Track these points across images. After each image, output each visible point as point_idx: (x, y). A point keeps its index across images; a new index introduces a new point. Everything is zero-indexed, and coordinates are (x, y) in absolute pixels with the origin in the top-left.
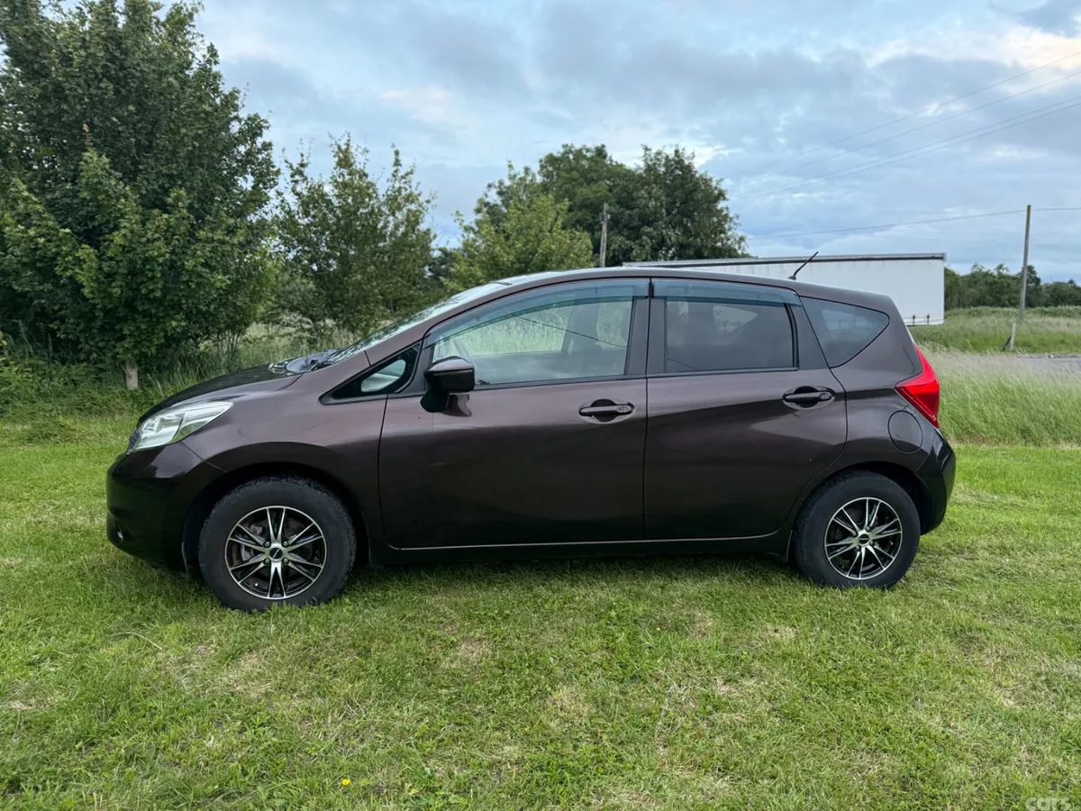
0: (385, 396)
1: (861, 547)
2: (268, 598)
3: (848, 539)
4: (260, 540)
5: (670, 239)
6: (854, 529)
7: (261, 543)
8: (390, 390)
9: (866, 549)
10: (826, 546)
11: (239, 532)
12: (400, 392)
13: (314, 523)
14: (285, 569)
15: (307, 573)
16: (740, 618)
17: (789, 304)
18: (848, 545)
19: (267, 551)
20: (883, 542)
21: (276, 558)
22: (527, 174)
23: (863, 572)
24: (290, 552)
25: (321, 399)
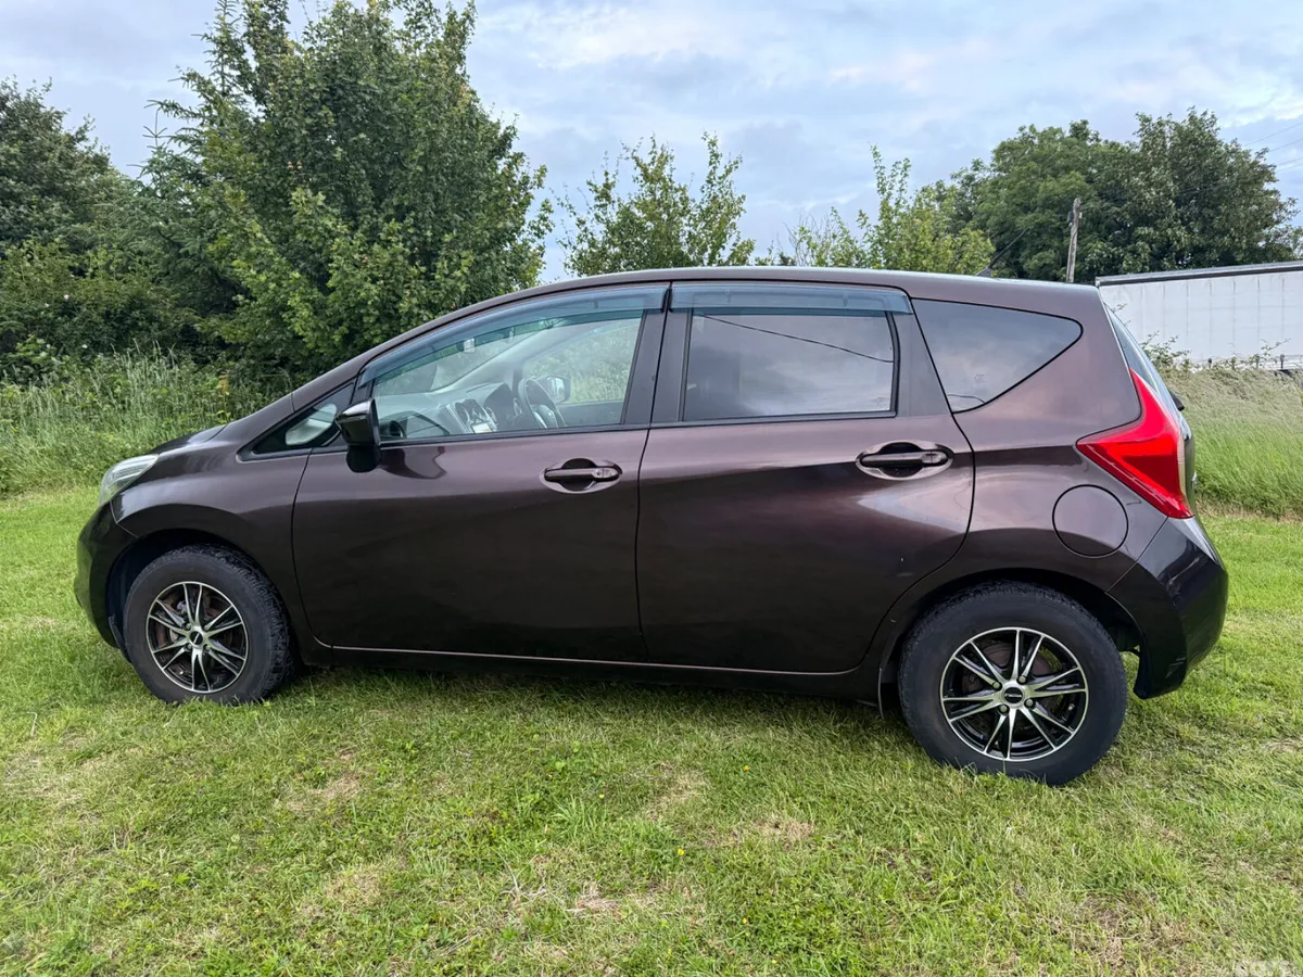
0: (309, 450)
1: (1008, 708)
2: (192, 690)
3: (982, 692)
4: (180, 621)
6: (992, 676)
7: (180, 624)
8: (317, 442)
9: (1019, 713)
10: (943, 700)
11: (157, 607)
12: (326, 446)
13: (232, 605)
14: (207, 657)
15: (228, 665)
17: (891, 313)
18: (985, 703)
19: (187, 634)
21: (197, 643)
22: (976, 169)
23: (1013, 750)
24: (211, 638)
25: (239, 452)
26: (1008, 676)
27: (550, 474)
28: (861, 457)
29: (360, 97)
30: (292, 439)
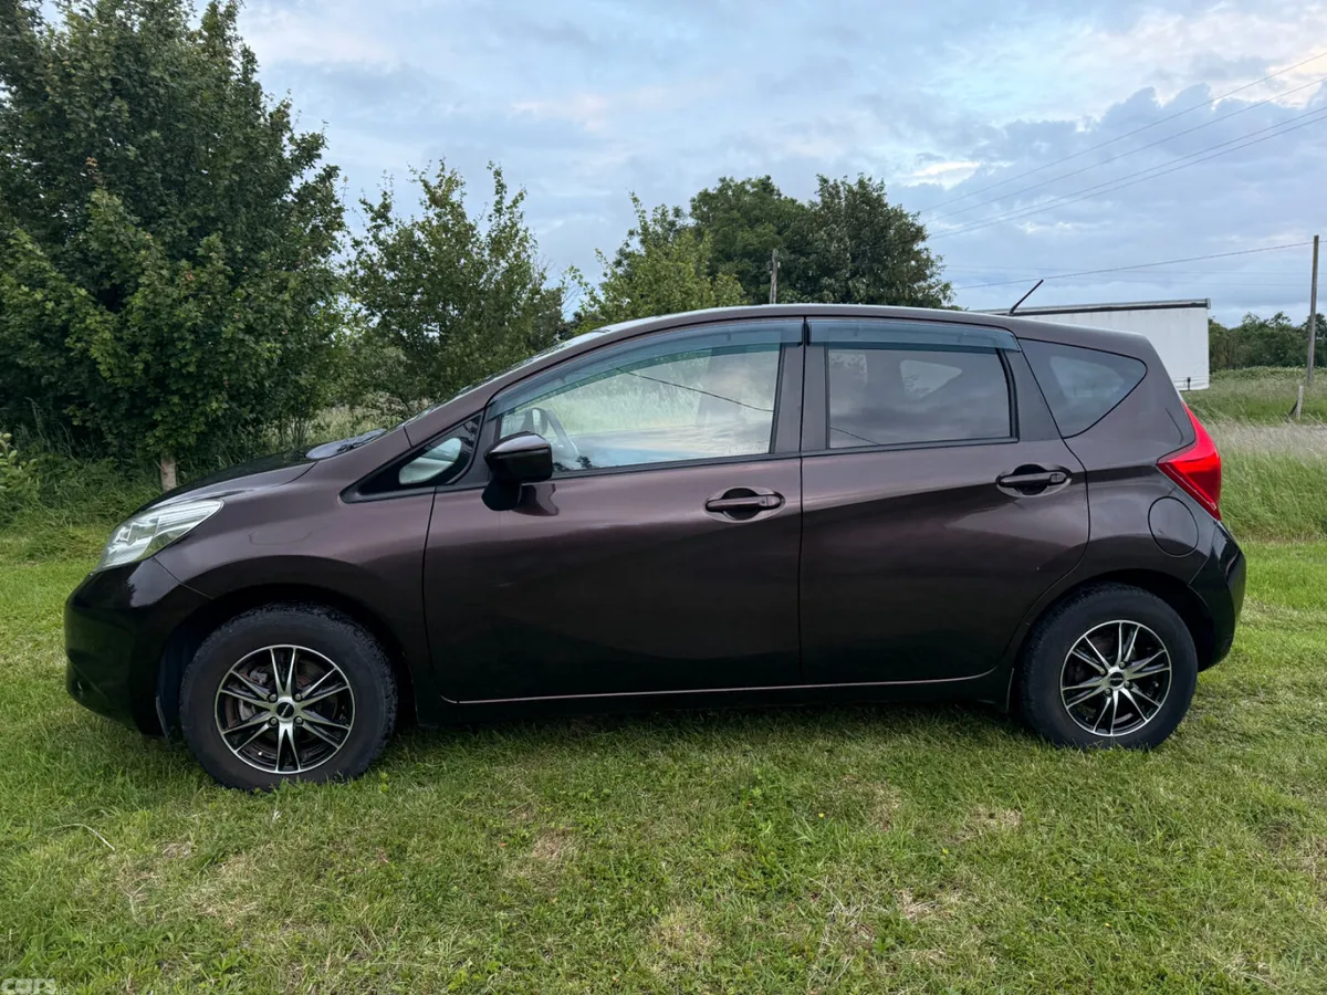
0: (432, 489)
1: (1112, 691)
2: (276, 771)
3: (1094, 679)
4: (263, 693)
5: (858, 292)
6: (1102, 665)
7: (265, 697)
8: (440, 480)
9: (1120, 693)
10: (1062, 689)
11: (233, 679)
12: (453, 484)
13: (336, 667)
14: (298, 731)
15: (327, 736)
16: (939, 798)
17: (1004, 350)
18: (1094, 688)
19: (273, 707)
20: (1143, 683)
21: (286, 716)
22: (677, 216)
23: (1116, 726)
24: (304, 708)
25: (342, 494)
26: (1112, 664)
27: (711, 505)
28: (999, 478)
29: (152, 90)
30: (406, 477)
